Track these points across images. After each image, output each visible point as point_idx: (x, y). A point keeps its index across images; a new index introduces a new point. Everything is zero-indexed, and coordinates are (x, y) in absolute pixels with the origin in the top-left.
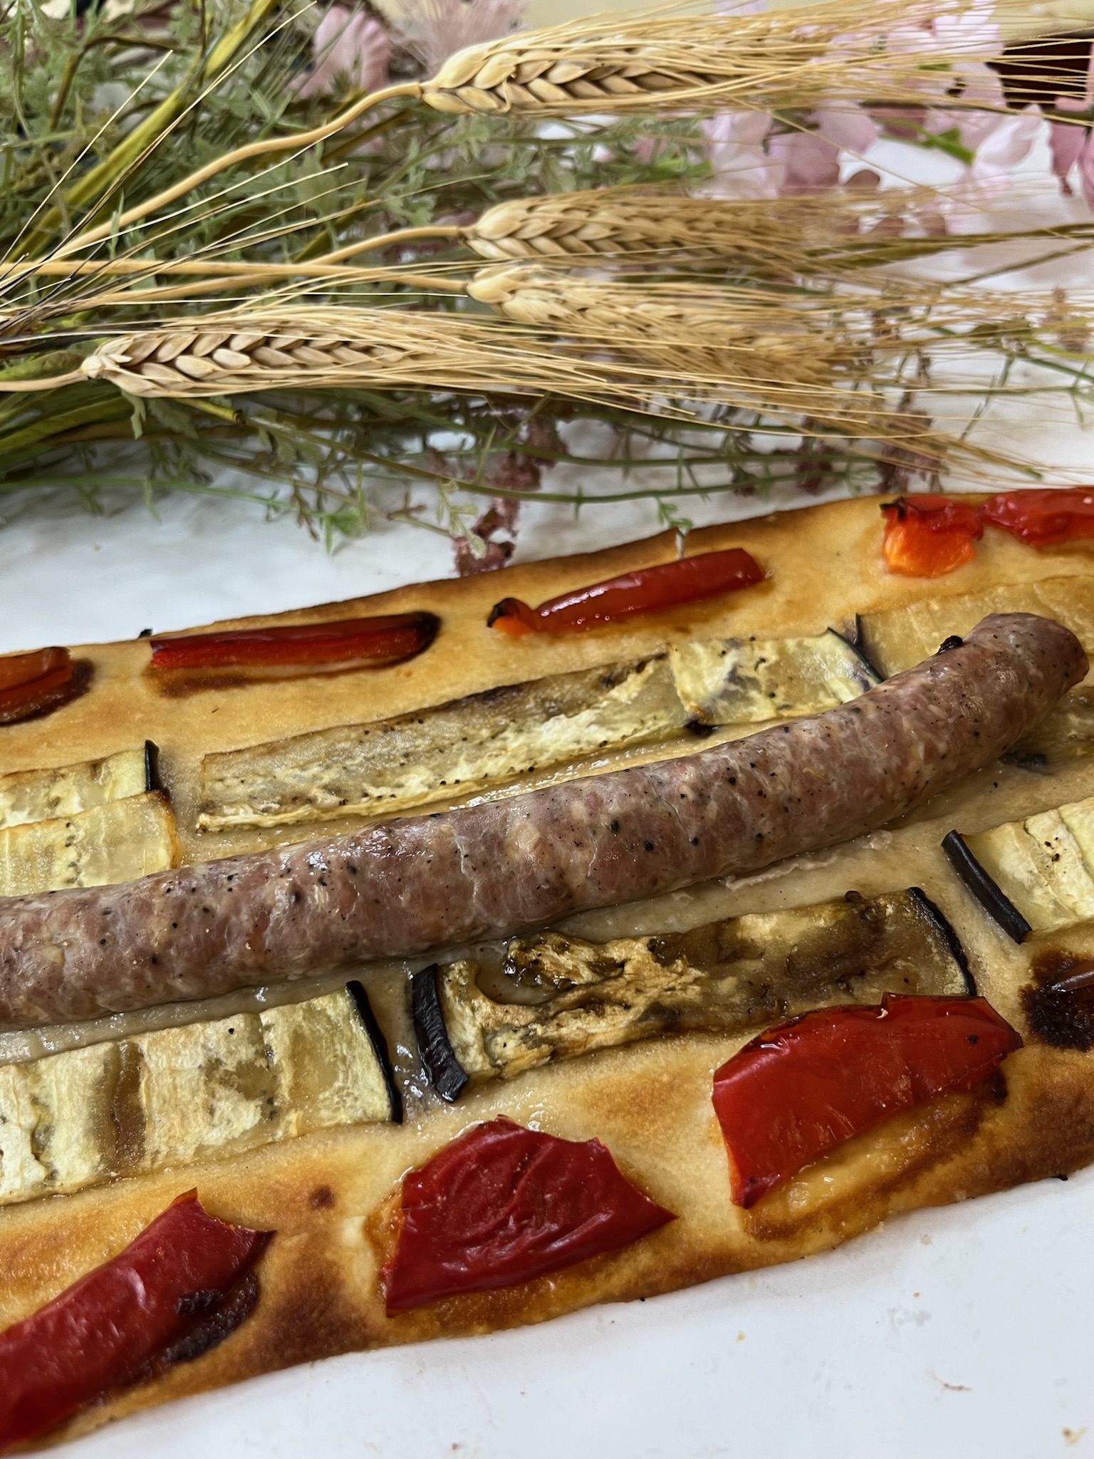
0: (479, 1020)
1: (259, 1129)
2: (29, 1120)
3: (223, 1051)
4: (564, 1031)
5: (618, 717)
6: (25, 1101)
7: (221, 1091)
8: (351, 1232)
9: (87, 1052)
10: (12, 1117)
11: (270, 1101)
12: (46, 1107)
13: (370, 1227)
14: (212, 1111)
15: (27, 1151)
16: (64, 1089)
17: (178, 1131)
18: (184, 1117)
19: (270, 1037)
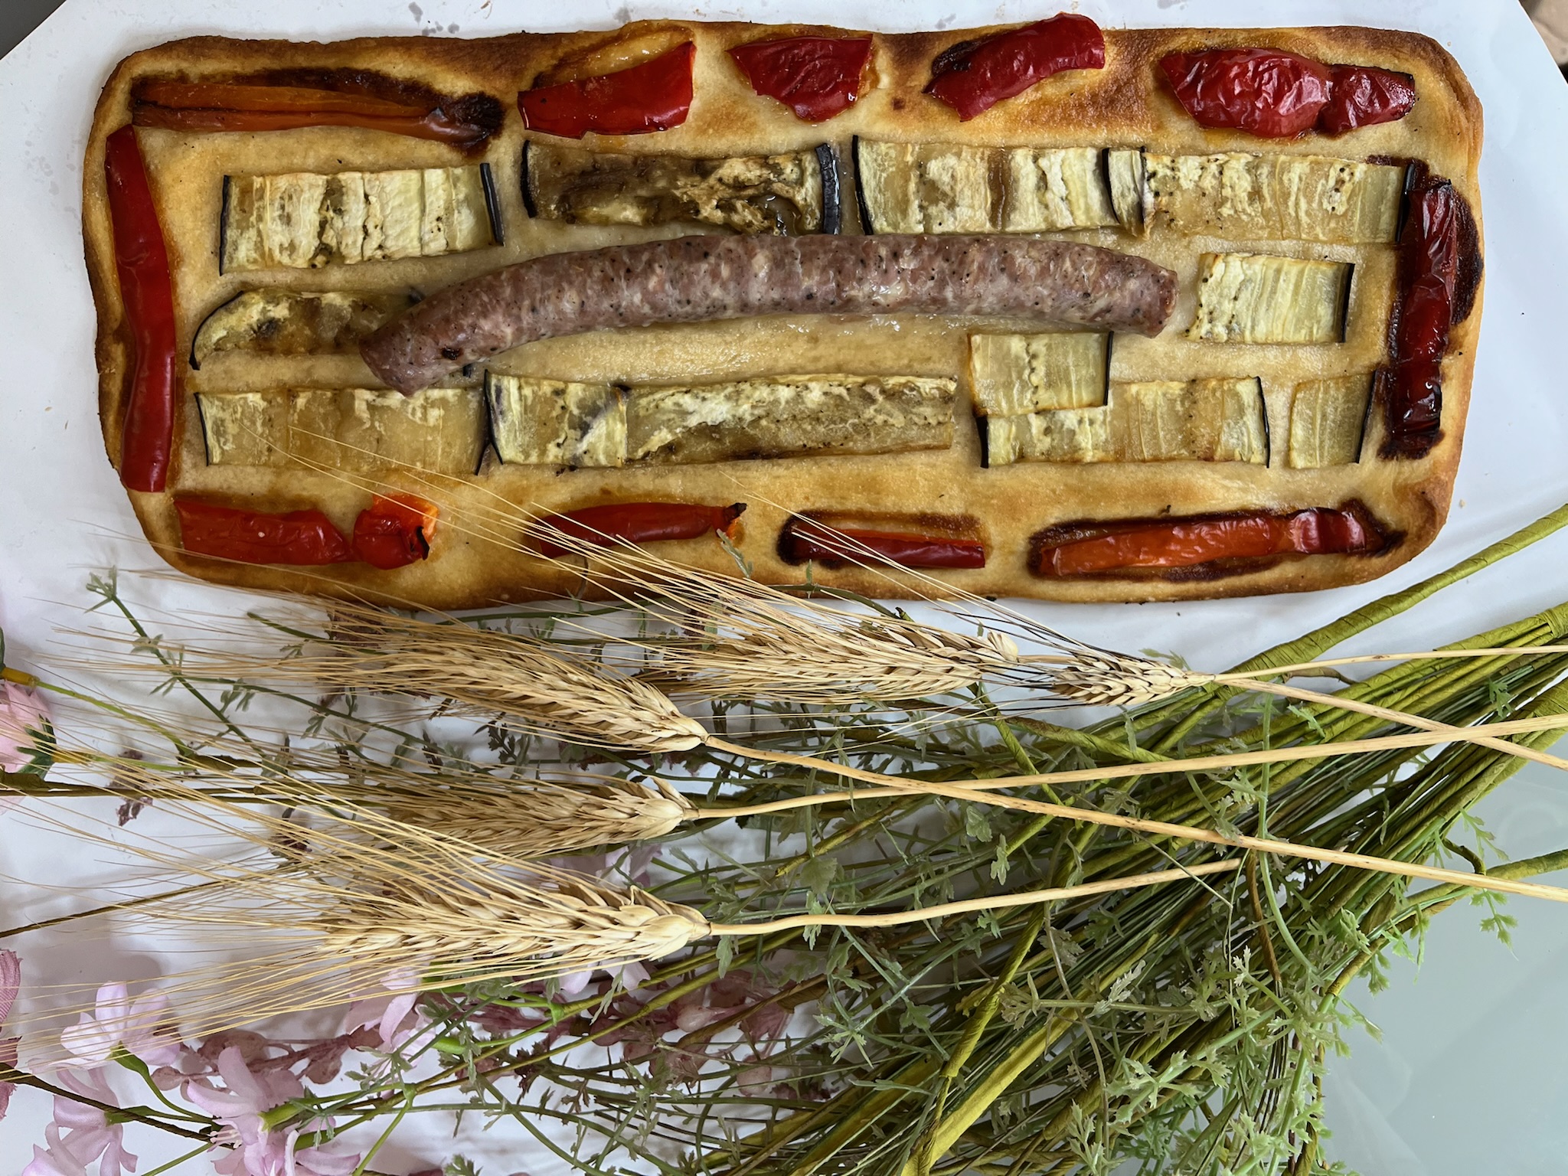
0: (803, 191)
1: (928, 159)
2: (1049, 196)
3: (946, 213)
4: (758, 173)
5: (672, 416)
6: (1051, 206)
7: (947, 189)
8: (885, 81)
9: (1019, 228)
10: (1058, 200)
11: (921, 176)
12: (1040, 202)
13: (876, 81)
14: (953, 176)
15: (1049, 177)
16: (1031, 211)
17: (971, 170)
18: (967, 177)
19: (919, 216)
